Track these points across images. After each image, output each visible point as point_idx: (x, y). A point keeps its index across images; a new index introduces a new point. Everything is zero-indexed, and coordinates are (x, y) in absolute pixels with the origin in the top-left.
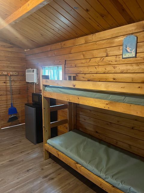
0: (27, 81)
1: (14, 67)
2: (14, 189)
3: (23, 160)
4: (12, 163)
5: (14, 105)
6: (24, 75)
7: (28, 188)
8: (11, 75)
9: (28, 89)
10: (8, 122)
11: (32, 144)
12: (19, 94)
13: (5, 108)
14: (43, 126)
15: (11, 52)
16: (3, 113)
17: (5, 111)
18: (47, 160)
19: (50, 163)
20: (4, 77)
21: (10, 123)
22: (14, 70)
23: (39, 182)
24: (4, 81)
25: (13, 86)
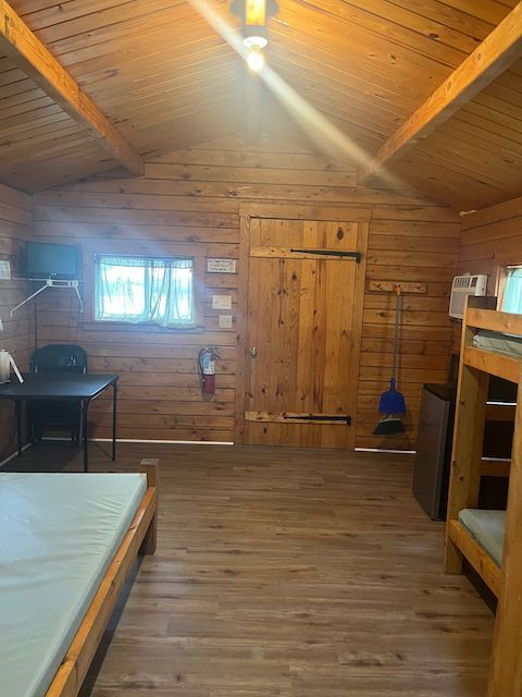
0: (450, 314)
1: (417, 270)
2: (329, 600)
3: (379, 547)
4: (349, 542)
5: (399, 388)
6: (446, 295)
7: (366, 616)
8: (403, 294)
9: (453, 342)
10: (374, 433)
11: (425, 517)
12: (422, 354)
13: (373, 392)
14: (453, 459)
15: (415, 223)
16: (364, 403)
17: (371, 401)
18: (449, 576)
19: (457, 589)
20: (384, 298)
21: (381, 439)
22: (415, 277)
23: (403, 618)
24: (379, 311)
25: (405, 327)
